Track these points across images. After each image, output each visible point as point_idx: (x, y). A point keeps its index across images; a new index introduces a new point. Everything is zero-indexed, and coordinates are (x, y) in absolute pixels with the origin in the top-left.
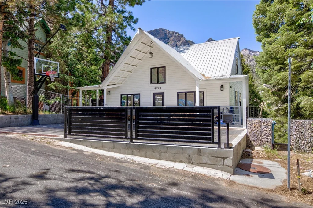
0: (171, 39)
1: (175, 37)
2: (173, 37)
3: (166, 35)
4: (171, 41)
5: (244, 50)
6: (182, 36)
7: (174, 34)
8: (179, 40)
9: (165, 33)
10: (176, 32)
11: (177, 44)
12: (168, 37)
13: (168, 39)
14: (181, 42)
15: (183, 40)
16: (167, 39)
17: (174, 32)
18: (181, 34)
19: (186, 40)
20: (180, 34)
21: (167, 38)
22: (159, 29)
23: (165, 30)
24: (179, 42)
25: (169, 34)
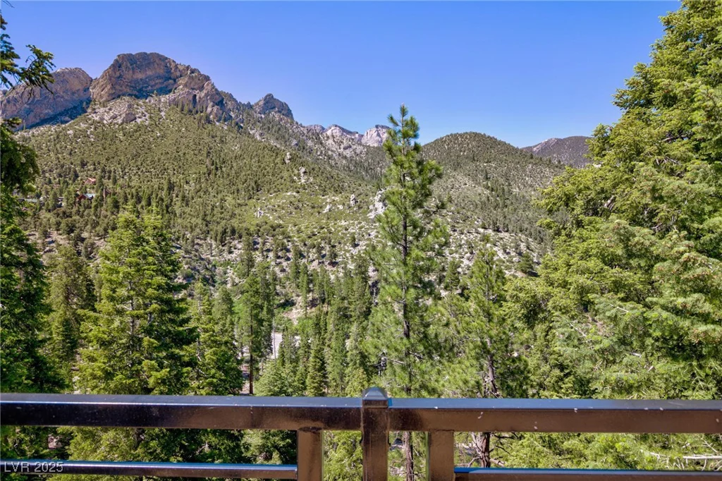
0: (182, 81)
1: (192, 78)
2: (186, 79)
3: (168, 70)
4: (181, 87)
5: (333, 128)
6: (207, 78)
7: (189, 72)
8: (201, 88)
9: (167, 67)
10: (193, 67)
11: (195, 96)
12: (172, 77)
13: (175, 80)
14: (205, 91)
15: (209, 88)
16: (171, 81)
17: (188, 67)
18: (206, 74)
19: (216, 90)
20: (202, 73)
21: (170, 78)
22: (151, 54)
23: (167, 58)
24: (201, 91)
25: (175, 71)
